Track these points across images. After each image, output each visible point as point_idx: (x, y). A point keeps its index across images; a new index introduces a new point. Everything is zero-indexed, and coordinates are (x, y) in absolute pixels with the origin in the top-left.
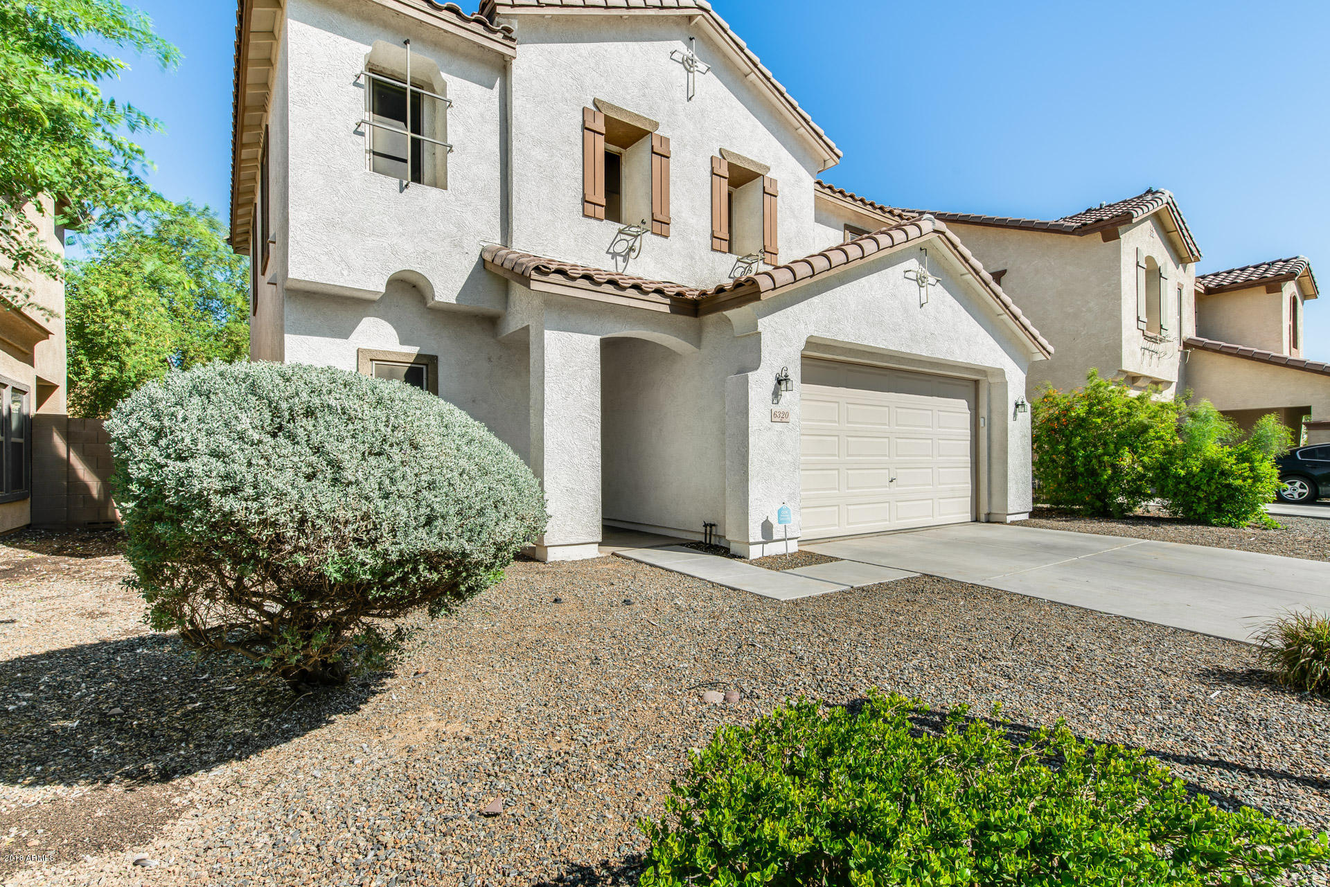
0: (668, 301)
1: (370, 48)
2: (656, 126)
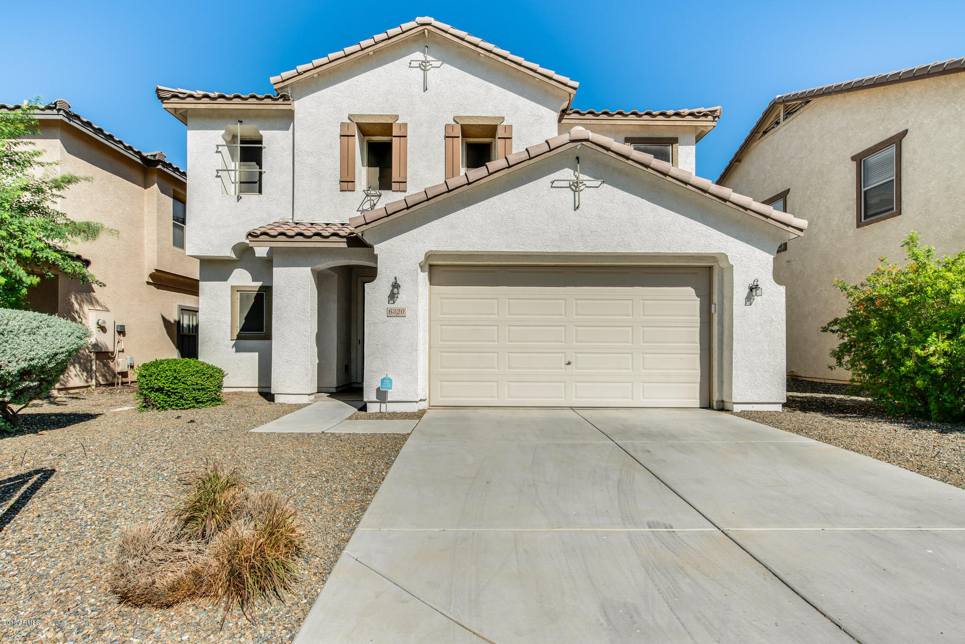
0: (345, 240)
1: (224, 131)
2: (397, 117)
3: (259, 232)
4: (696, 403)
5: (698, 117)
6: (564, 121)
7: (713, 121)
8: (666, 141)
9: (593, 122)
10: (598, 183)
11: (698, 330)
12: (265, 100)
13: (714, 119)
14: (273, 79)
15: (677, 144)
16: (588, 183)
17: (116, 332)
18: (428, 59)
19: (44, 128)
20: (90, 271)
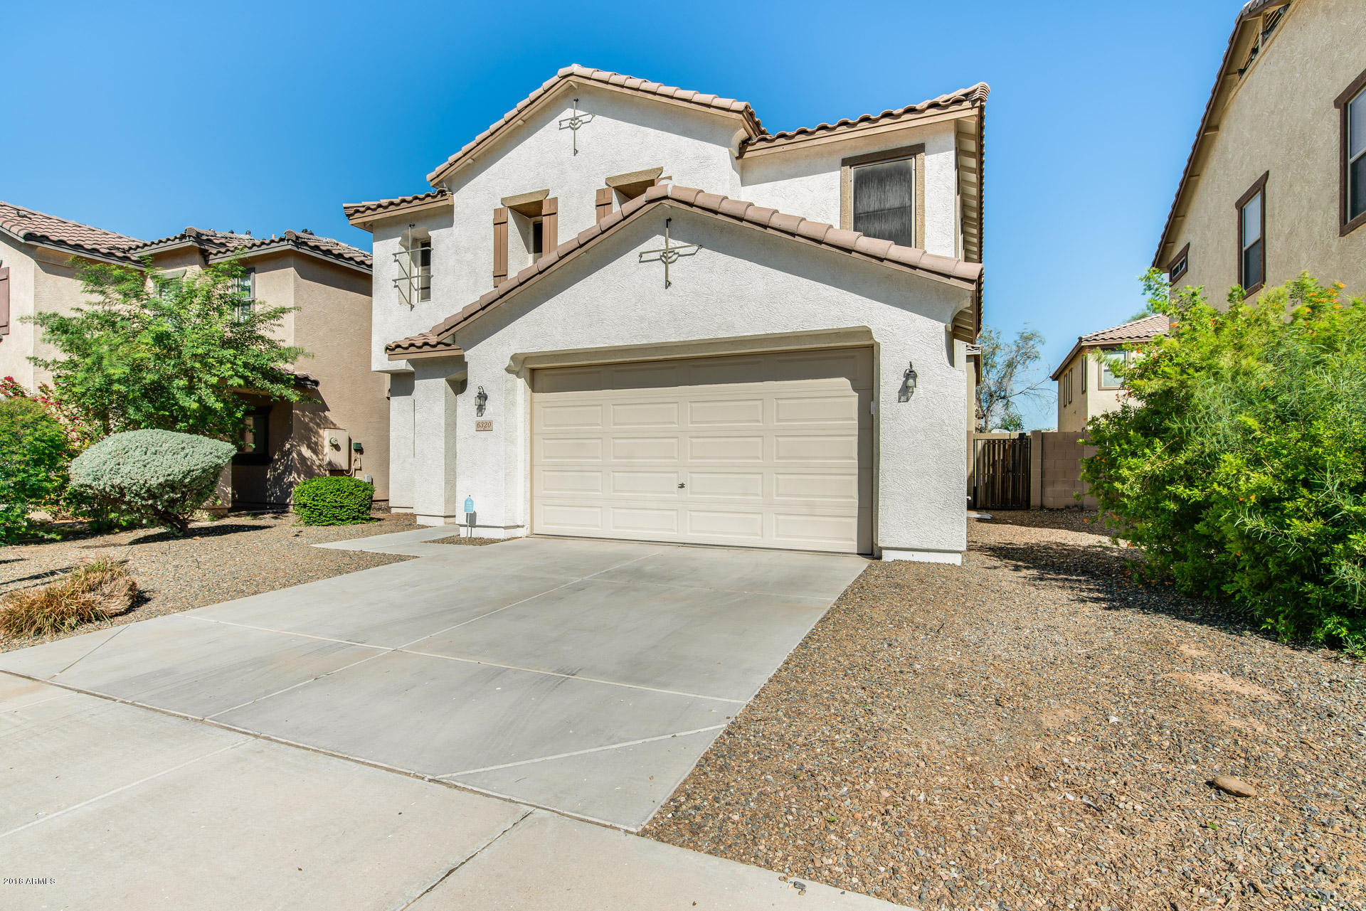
1: (400, 238)
2: (547, 192)
3: (393, 346)
4: (852, 546)
5: (946, 107)
6: (747, 155)
7: (971, 108)
8: (904, 153)
9: (786, 148)
10: (694, 249)
11: (855, 440)
12: (414, 202)
13: (973, 104)
14: (429, 176)
15: (923, 154)
16: (681, 251)
17: (353, 451)
18: (577, 115)
19: (273, 261)
20: (319, 388)
